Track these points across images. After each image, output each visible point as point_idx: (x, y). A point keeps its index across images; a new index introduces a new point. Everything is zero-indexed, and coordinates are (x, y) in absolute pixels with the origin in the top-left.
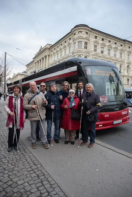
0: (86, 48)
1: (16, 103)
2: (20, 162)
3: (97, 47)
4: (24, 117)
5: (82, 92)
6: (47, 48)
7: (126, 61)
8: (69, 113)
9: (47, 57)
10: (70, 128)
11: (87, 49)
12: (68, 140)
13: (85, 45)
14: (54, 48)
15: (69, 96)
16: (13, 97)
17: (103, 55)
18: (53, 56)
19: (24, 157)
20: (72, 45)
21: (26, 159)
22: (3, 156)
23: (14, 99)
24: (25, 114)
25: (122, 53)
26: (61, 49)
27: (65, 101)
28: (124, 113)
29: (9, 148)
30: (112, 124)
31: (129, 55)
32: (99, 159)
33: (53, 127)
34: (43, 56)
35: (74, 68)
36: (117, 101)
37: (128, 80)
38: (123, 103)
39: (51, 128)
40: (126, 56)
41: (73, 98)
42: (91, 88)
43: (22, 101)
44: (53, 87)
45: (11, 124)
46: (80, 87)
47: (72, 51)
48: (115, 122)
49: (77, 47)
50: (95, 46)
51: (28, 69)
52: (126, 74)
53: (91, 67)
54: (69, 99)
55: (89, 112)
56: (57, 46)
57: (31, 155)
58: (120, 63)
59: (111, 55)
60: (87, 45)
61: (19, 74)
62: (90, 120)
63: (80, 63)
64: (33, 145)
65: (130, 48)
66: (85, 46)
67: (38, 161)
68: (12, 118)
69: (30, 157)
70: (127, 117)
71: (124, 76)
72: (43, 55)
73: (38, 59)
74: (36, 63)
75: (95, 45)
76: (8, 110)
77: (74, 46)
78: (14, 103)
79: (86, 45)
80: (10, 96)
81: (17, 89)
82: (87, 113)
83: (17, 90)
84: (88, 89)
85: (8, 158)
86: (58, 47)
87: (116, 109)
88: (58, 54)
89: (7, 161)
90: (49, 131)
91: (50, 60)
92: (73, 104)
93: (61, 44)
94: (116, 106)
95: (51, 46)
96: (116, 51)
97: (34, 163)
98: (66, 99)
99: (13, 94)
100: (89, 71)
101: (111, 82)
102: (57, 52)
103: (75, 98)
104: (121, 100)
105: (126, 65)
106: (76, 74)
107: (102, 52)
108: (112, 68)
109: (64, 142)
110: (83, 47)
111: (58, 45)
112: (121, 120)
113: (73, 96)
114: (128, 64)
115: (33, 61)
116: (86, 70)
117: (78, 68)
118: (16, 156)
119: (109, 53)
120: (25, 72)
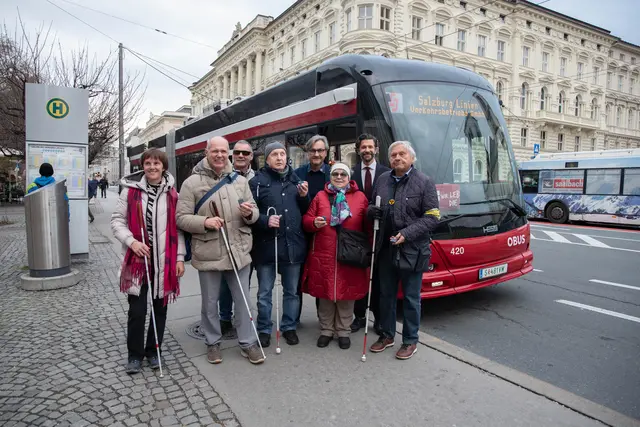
0: (384, 25)
1: (153, 210)
2: (167, 411)
3: (423, 22)
4: (180, 258)
5: (373, 173)
6: (258, 29)
7: (517, 71)
8: (330, 241)
9: (259, 58)
10: (335, 294)
11: (387, 29)
12: (327, 334)
13: (382, 15)
14: (281, 28)
15: (330, 186)
16: (140, 190)
17: (441, 48)
18: (277, 55)
19: (180, 393)
20: (340, 19)
21: (187, 401)
22: (110, 390)
23: (145, 197)
24: (181, 249)
25: (503, 43)
26: (302, 32)
27: (318, 204)
28: (514, 241)
29: (130, 362)
30: (475, 278)
31: (527, 48)
32: (432, 400)
33: (278, 290)
34: (246, 57)
35: (349, 92)
36: (491, 201)
37: (524, 132)
38: (512, 209)
39: (270, 294)
40: (520, 51)
41: (343, 191)
42: (407, 156)
43: (172, 202)
44: (276, 154)
45: (136, 281)
46: (367, 153)
47: (338, 38)
48: (486, 273)
49: (354, 25)
50: (417, 21)
51: (195, 99)
52: (517, 111)
53: (404, 86)
54: (332, 195)
55: (398, 239)
56: (290, 21)
57: (203, 385)
58: (497, 75)
59: (467, 49)
60: (387, 17)
61: (167, 117)
62: (403, 265)
63: (368, 73)
64: (212, 352)
65: (532, 25)
66: (382, 22)
67: (227, 409)
68: (137, 261)
69: (200, 394)
70: (526, 254)
71: (509, 120)
72: (244, 54)
73: (227, 67)
74: (221, 78)
75: (414, 18)
76: (125, 233)
77: (345, 22)
78: (144, 211)
79: (384, 18)
80: (130, 187)
81: (156, 163)
82: (393, 239)
83: (153, 166)
84: (398, 157)
85: (128, 396)
86: (293, 25)
87: (488, 229)
88: (292, 49)
89: (122, 408)
90: (263, 303)
91: (266, 67)
92: (345, 214)
93: (302, 13)
94: (489, 219)
95: (271, 24)
96: (484, 37)
97: (212, 414)
98: (321, 195)
99: (143, 179)
100: (398, 102)
101: (470, 136)
102: (291, 40)
103: (350, 192)
104: (505, 197)
105: (518, 83)
106: (354, 110)
107: (439, 40)
108: (474, 90)
109: (316, 342)
110: (376, 24)
111: (294, 18)
112: (506, 266)
113: (342, 185)
114: (523, 81)
115: (212, 74)
116: (386, 99)
117: (360, 92)
118: (155, 391)
119: (463, 44)
120: (186, 109)
